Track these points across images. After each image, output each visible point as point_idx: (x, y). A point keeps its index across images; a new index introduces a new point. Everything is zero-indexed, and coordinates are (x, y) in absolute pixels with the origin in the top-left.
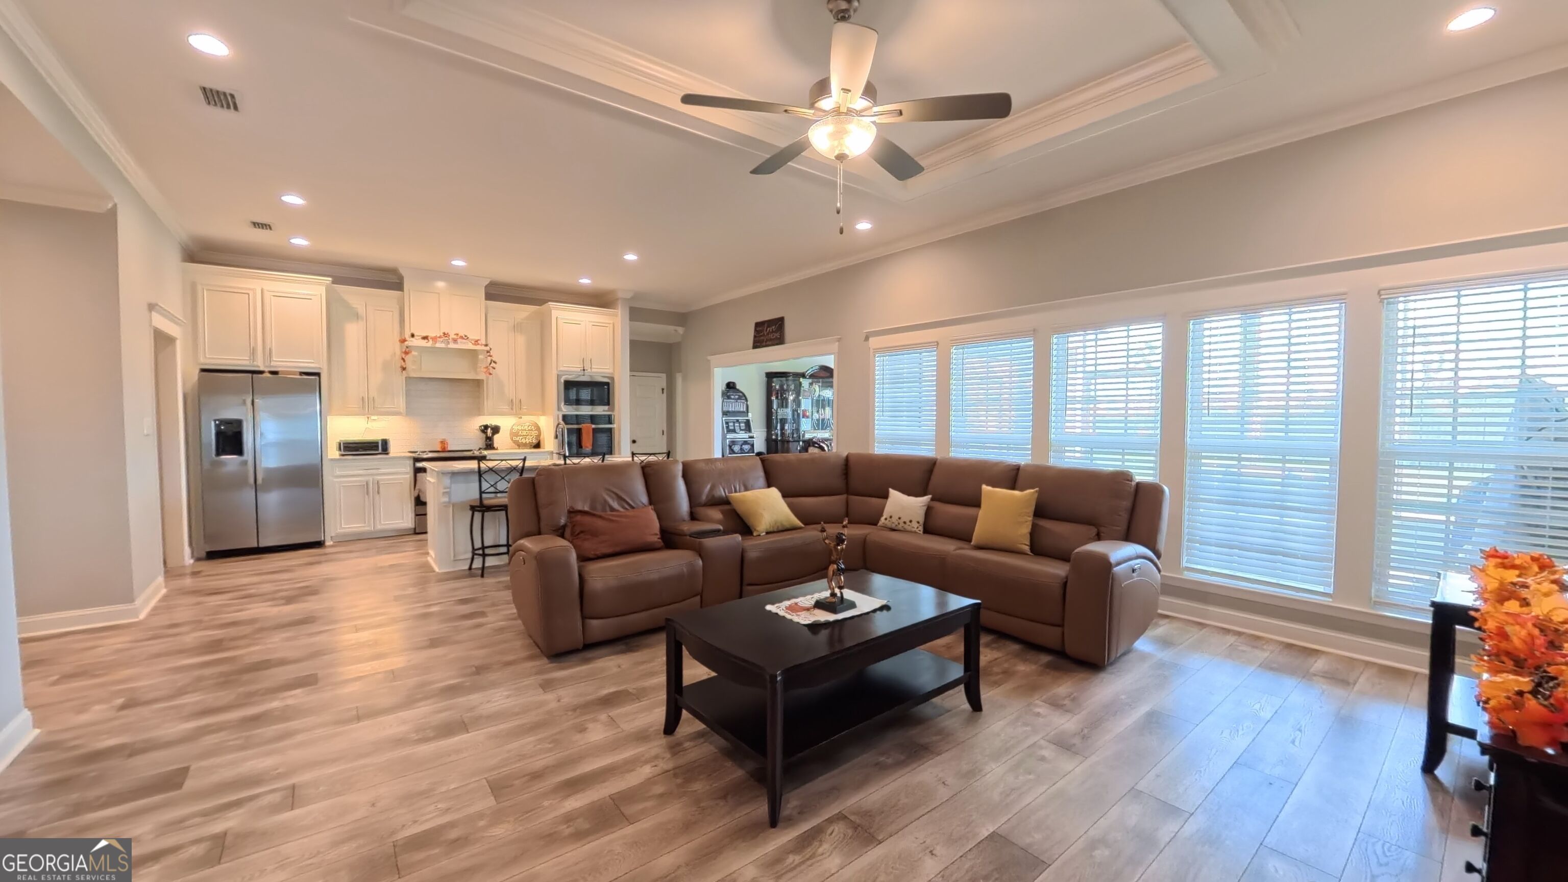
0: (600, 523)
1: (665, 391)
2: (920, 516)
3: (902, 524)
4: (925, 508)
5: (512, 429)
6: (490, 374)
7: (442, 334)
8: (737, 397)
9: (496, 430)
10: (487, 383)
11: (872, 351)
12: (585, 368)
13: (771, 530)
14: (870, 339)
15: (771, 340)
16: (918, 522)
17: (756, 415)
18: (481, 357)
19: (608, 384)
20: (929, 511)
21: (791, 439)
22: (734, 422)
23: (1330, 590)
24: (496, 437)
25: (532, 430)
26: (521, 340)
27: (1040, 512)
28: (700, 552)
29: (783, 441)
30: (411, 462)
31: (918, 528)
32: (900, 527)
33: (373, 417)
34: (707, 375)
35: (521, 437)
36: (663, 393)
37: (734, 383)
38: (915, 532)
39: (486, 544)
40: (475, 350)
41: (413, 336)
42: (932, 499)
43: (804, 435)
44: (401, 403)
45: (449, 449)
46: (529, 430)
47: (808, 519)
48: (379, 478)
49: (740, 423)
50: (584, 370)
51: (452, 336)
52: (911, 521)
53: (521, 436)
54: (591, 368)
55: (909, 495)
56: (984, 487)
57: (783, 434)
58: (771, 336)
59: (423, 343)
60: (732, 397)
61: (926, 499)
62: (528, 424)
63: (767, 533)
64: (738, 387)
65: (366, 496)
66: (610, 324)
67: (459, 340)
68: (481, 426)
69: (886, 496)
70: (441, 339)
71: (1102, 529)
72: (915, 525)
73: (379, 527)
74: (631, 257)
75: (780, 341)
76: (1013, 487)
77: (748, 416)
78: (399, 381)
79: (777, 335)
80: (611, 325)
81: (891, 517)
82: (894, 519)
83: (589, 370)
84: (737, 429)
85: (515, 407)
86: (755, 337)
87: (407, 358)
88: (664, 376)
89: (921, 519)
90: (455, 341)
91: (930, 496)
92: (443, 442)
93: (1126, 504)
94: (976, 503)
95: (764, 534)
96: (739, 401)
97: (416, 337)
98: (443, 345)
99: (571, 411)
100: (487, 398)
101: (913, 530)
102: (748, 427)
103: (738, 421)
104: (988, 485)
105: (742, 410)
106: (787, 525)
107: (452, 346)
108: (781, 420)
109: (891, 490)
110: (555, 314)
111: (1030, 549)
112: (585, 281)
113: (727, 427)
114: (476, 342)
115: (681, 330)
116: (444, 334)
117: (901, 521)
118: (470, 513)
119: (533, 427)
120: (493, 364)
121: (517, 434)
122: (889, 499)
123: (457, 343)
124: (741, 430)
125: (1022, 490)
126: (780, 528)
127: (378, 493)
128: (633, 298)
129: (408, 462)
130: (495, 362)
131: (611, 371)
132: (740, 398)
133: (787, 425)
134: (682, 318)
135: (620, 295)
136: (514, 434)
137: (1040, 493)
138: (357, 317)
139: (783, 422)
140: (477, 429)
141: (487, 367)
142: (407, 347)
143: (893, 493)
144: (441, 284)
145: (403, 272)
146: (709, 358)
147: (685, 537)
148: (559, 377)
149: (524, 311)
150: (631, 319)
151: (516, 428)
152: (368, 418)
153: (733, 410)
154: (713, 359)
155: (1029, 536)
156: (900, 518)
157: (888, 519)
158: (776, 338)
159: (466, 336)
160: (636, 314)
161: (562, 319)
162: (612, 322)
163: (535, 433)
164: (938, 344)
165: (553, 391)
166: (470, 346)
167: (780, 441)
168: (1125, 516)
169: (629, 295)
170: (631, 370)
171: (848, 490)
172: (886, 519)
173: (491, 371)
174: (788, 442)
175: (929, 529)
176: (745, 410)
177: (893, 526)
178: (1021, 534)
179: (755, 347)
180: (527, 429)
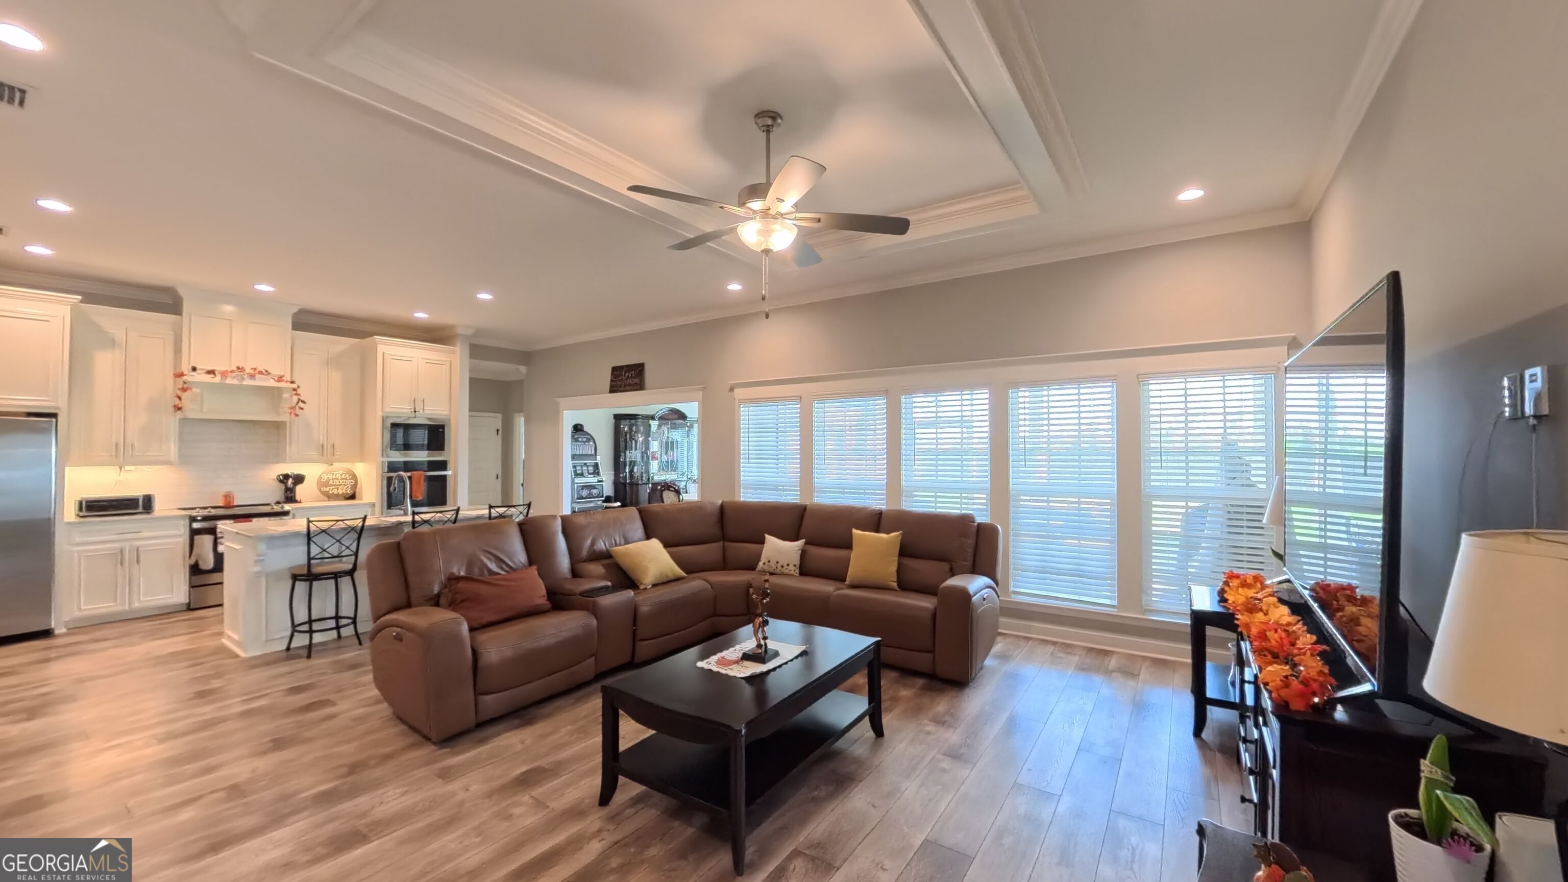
0: (484, 590)
1: (500, 432)
2: (796, 559)
3: (780, 568)
4: (800, 552)
5: (320, 478)
6: (297, 415)
7: (235, 369)
8: (585, 439)
9: (299, 479)
10: (290, 427)
11: (737, 402)
12: (417, 410)
13: (657, 582)
14: (735, 390)
15: (630, 385)
16: (795, 566)
17: (604, 458)
18: (285, 395)
19: (443, 427)
20: (803, 554)
21: (640, 482)
22: (582, 466)
23: (1115, 603)
24: (299, 489)
25: (346, 479)
26: (336, 377)
27: (905, 551)
28: (594, 610)
29: (631, 484)
30: (187, 521)
31: (794, 571)
32: (777, 571)
33: (127, 468)
34: (556, 418)
35: (332, 488)
36: (498, 434)
37: (581, 425)
38: (793, 575)
39: (313, 618)
40: (278, 388)
41: (194, 369)
42: (806, 543)
43: (653, 479)
44: (172, 449)
45: (235, 504)
46: (342, 479)
47: (690, 568)
48: (137, 543)
49: (588, 466)
50: (415, 412)
51: (248, 370)
52: (788, 565)
53: (331, 486)
54: (423, 409)
55: (784, 540)
56: (854, 531)
57: (632, 476)
58: (630, 381)
59: (208, 378)
60: (580, 439)
61: (801, 543)
62: (341, 472)
63: (654, 585)
64: (585, 429)
65: (119, 565)
66: (446, 361)
67: (258, 376)
68: (279, 476)
69: (762, 542)
70: (234, 374)
71: (953, 564)
72: (792, 567)
73: (136, 605)
74: (484, 296)
75: (639, 386)
76: (877, 531)
77: (596, 459)
78: (172, 422)
79: (637, 380)
80: (449, 363)
81: (769, 562)
82: (772, 564)
83: (421, 411)
84: (586, 474)
85: (326, 453)
86: (612, 381)
87: (184, 396)
88: (500, 416)
89: (797, 562)
90: (252, 376)
91: (804, 540)
92: (228, 497)
93: (971, 542)
94: (847, 545)
95: (650, 586)
96: (586, 443)
97: (198, 371)
98: (235, 382)
99: (398, 457)
100: (290, 445)
101: (790, 573)
102: (596, 472)
103: (585, 464)
104: (857, 529)
105: (590, 453)
106: (671, 577)
107: (248, 382)
108: (631, 462)
109: (767, 536)
110: (381, 349)
111: (898, 585)
112: (421, 315)
113: (575, 472)
114: (280, 379)
115: (523, 369)
116: (238, 368)
117: (779, 566)
118: (290, 582)
119: (347, 475)
120: (301, 404)
121: (326, 484)
122: (765, 545)
123: (255, 379)
124: (590, 474)
125: (888, 533)
126: (665, 581)
127: (138, 562)
128: (474, 335)
129: (182, 522)
130: (303, 402)
131: (446, 413)
132: (588, 440)
133: (636, 467)
134: (526, 357)
135: (460, 331)
136: (321, 484)
137: (904, 536)
138: (112, 343)
139: (633, 464)
140: (274, 479)
141: (292, 408)
142: (185, 383)
143: (768, 538)
144: (229, 309)
145: (182, 292)
146: (558, 399)
147: (575, 597)
148: (384, 420)
149: (343, 343)
150: (472, 356)
151: (325, 477)
152: (121, 468)
153: (581, 453)
154: (563, 402)
155: (896, 573)
156: (777, 562)
157: (767, 564)
158: (636, 384)
159: (266, 371)
160: (477, 351)
161: (390, 355)
162: (449, 359)
163: (349, 483)
164: (801, 398)
165: (376, 436)
166: (272, 383)
167: (629, 484)
168: (970, 551)
169: (470, 332)
170: (470, 411)
171: (724, 537)
172: (764, 564)
173: (298, 411)
174: (638, 484)
175: (805, 570)
176: (593, 452)
177: (771, 570)
178: (888, 571)
179: (612, 391)
180: (340, 478)
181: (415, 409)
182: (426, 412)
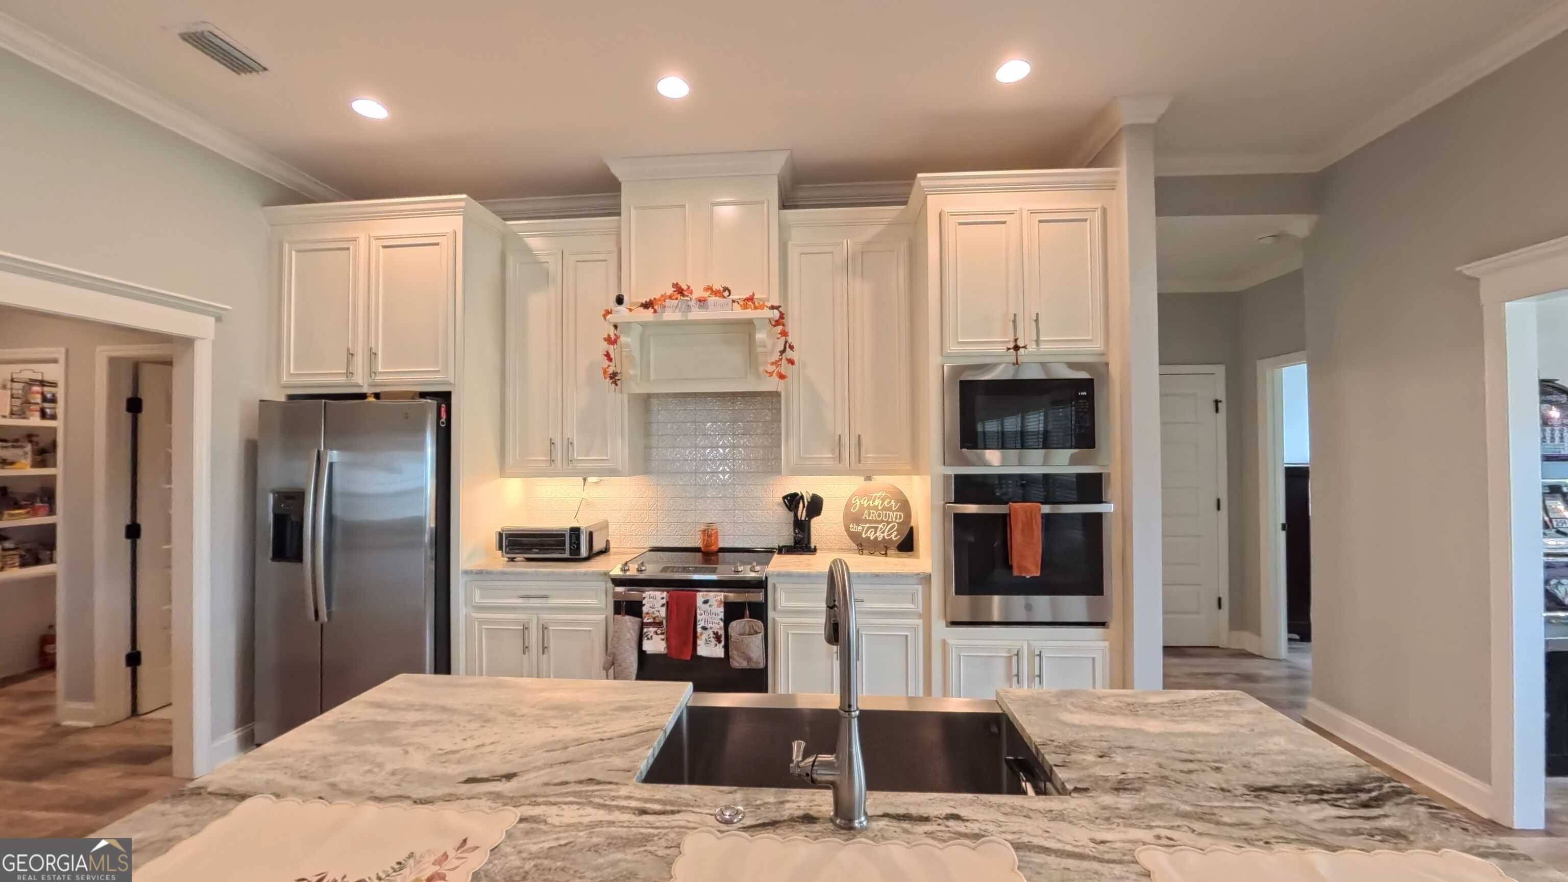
1: (1223, 406)
5: (849, 505)
6: (787, 377)
7: (670, 290)
10: (787, 400)
12: (1021, 343)
18: (760, 336)
24: (816, 524)
25: (890, 509)
26: (862, 290)
30: (609, 586)
35: (866, 526)
36: (1217, 410)
40: (748, 322)
41: (620, 300)
44: (620, 448)
46: (884, 509)
48: (546, 616)
50: (1017, 348)
51: (698, 292)
53: (866, 521)
54: (1037, 342)
62: (885, 494)
66: (1093, 210)
67: (713, 299)
68: (783, 498)
70: (675, 303)
78: (616, 403)
80: (1098, 215)
83: (1032, 348)
85: (848, 455)
87: (617, 352)
88: (1218, 369)
90: (702, 303)
92: (708, 533)
97: (626, 303)
98: (676, 316)
99: (975, 464)
100: (789, 438)
107: (696, 314)
110: (934, 204)
112: (1013, 76)
114: (749, 302)
115: (1306, 230)
116: (680, 291)
119: (893, 502)
120: (790, 353)
121: (858, 520)
123: (708, 307)
127: (544, 649)
129: (602, 585)
130: (794, 348)
131: (1097, 346)
135: (1128, 117)
136: (852, 517)
138: (545, 279)
140: (779, 504)
141: (776, 363)
145: (617, 170)
148: (946, 373)
149: (874, 221)
151: (856, 503)
154: (1490, 274)
159: (726, 289)
161: (953, 214)
162: (1099, 205)
163: (896, 517)
165: (933, 411)
166: (738, 313)
169: (1152, 112)
173: (784, 368)
180: (880, 508)
181: (1016, 340)
182: (1044, 347)
